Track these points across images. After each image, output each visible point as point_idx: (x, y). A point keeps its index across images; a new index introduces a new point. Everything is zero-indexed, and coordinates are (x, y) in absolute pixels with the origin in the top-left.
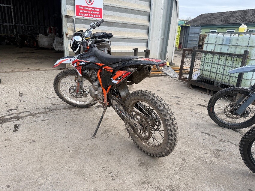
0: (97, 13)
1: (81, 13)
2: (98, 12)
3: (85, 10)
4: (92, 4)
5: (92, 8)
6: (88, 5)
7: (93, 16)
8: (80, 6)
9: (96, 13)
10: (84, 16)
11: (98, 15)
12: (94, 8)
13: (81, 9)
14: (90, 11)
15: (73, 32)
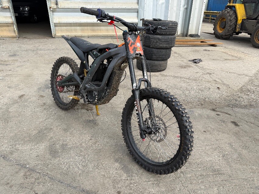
15: (56, 5)
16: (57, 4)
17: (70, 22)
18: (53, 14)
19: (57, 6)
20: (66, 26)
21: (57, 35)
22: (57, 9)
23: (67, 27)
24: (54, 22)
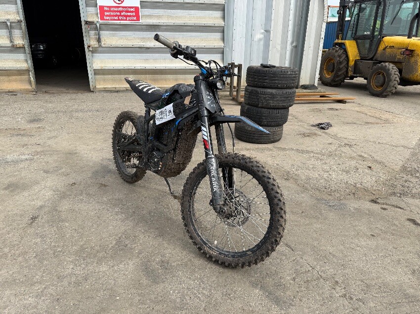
2: (132, 12)
3: (113, 11)
4: (122, 2)
5: (123, 7)
7: (123, 18)
9: (129, 14)
10: (111, 20)
11: (133, 16)
12: (126, 7)
13: (107, 11)
14: (120, 12)
15: (97, 43)
16: (99, 40)
17: (120, 68)
18: (92, 56)
19: (100, 43)
20: (112, 74)
21: (97, 87)
23: (113, 76)
24: (94, 68)
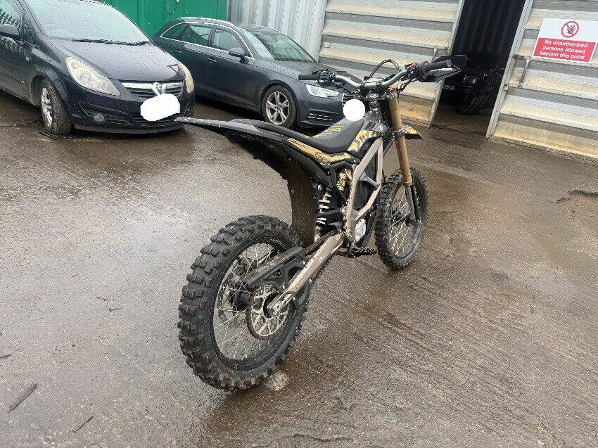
0: (580, 51)
1: (546, 51)
2: (582, 49)
3: (555, 46)
4: (573, 35)
5: (571, 42)
6: (565, 36)
7: (568, 56)
8: (547, 39)
9: (576, 51)
10: (548, 56)
11: (581, 55)
12: (575, 42)
13: (547, 45)
14: (565, 47)
15: (518, 83)
16: (522, 81)
17: (533, 118)
18: (505, 97)
19: (521, 83)
21: (495, 135)
22: (518, 90)
23: (521, 126)
24: (502, 112)
